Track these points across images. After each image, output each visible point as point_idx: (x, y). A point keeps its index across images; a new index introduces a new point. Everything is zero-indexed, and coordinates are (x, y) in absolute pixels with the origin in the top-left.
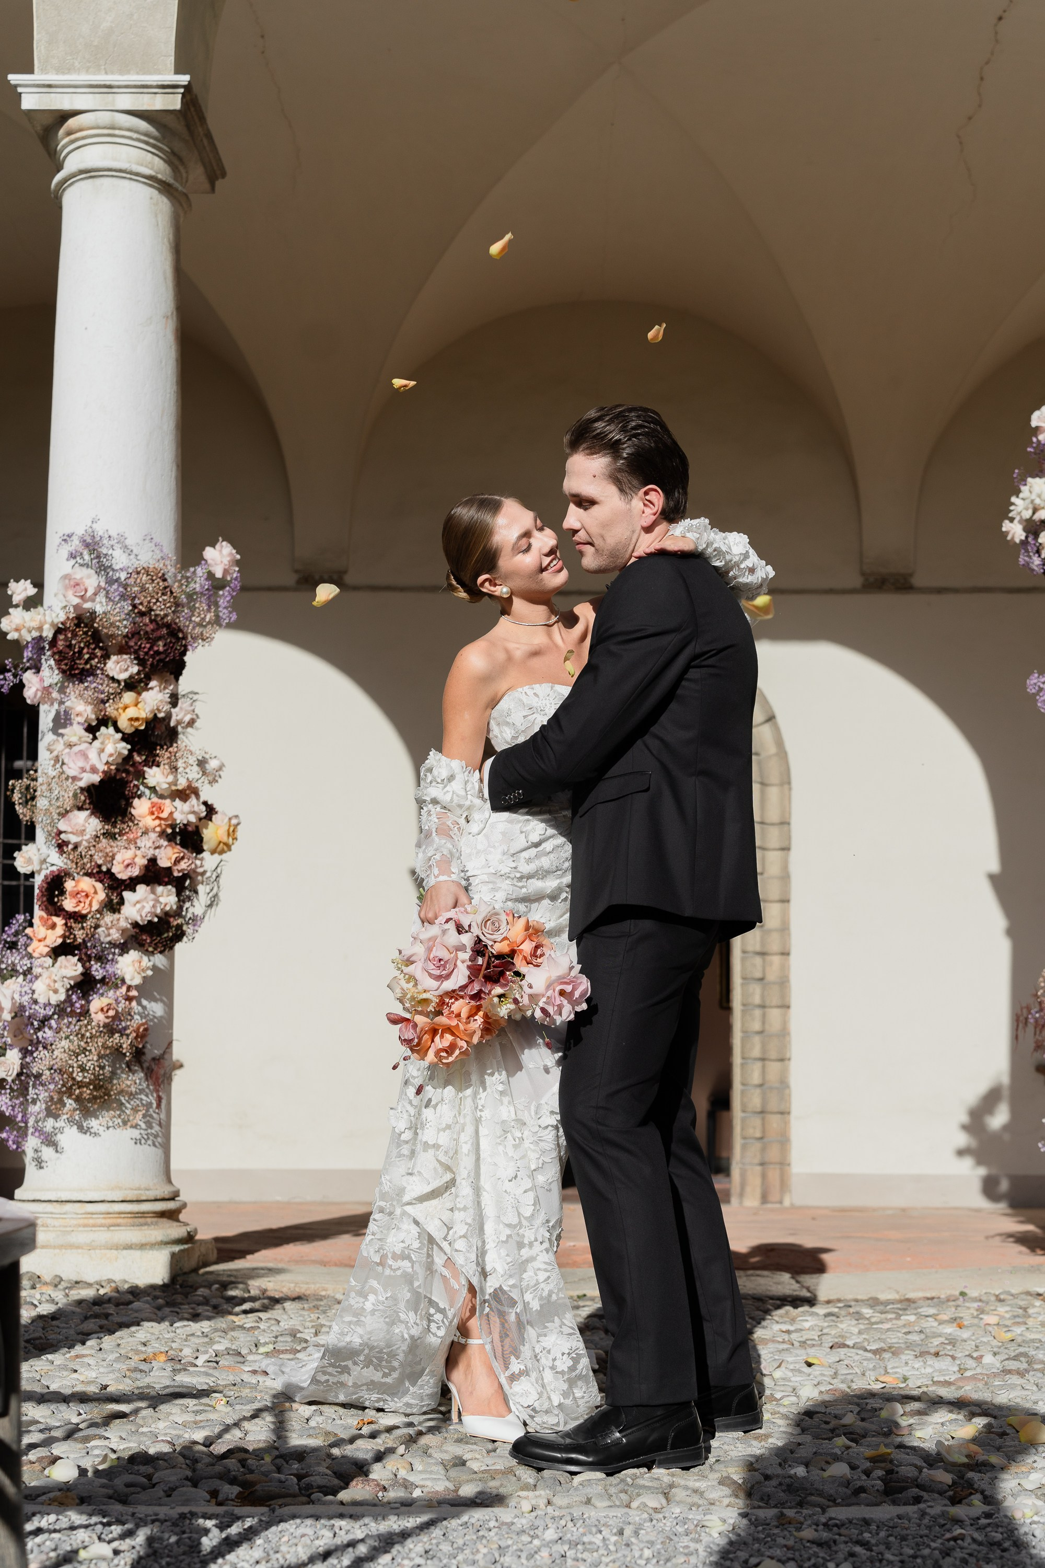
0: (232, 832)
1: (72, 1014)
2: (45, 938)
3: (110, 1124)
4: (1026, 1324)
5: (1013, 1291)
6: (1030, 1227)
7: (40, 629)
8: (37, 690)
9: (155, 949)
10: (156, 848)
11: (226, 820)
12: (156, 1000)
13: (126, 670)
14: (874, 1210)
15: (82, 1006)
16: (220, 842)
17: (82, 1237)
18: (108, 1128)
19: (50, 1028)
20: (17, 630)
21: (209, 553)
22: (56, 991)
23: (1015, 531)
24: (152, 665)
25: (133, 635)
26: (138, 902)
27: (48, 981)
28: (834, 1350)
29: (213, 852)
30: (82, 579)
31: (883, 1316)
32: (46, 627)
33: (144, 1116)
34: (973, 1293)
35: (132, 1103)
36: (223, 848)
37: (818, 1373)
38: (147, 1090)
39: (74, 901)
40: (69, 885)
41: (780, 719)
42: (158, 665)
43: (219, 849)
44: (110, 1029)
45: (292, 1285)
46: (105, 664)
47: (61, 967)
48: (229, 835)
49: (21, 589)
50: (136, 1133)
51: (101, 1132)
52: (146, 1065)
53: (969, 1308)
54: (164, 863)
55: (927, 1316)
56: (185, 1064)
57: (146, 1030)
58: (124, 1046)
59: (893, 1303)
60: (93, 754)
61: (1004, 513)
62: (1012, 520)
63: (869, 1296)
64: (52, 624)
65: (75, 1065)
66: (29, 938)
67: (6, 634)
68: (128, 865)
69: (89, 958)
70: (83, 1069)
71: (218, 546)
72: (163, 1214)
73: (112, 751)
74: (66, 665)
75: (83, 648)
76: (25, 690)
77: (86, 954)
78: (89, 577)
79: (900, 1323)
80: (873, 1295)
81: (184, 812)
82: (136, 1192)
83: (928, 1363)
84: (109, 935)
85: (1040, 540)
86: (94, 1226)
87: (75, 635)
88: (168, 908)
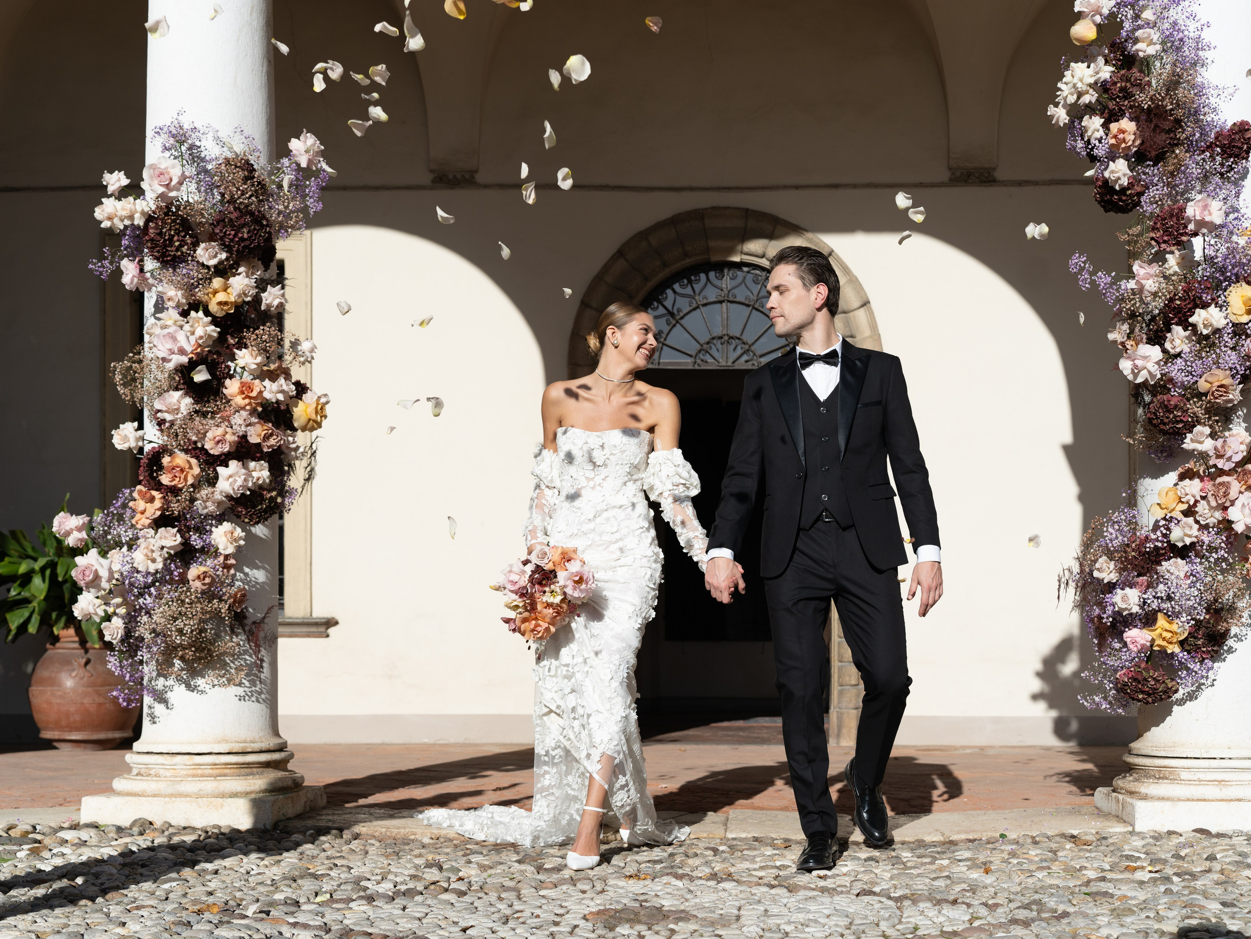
0: (321, 410)
1: (171, 582)
2: (145, 510)
3: (216, 682)
4: (1049, 868)
5: (1050, 833)
6: (1090, 766)
7: (131, 217)
8: (134, 276)
9: (251, 520)
10: (247, 426)
11: (316, 398)
12: (258, 568)
13: (215, 256)
14: (956, 748)
15: (180, 573)
16: (310, 420)
17: (191, 787)
18: (214, 686)
19: (150, 595)
20: (110, 218)
21: (295, 145)
22: (154, 561)
23: (1060, 115)
24: (238, 251)
25: (218, 223)
26: (230, 476)
27: (145, 551)
28: (859, 898)
29: (304, 430)
30: (166, 168)
31: (920, 860)
32: (137, 216)
33: (247, 675)
34: (1012, 835)
35: (236, 663)
36: (313, 425)
37: (833, 923)
38: (251, 651)
39: (170, 476)
40: (166, 460)
41: (873, 304)
42: (243, 251)
43: (309, 426)
44: (209, 594)
45: (384, 830)
46: (195, 251)
47: (161, 538)
48: (317, 413)
49: (116, 180)
50: (240, 691)
51: (207, 690)
52: (247, 628)
53: (1002, 851)
54: (254, 439)
55: (960, 861)
56: (340, 621)
57: (244, 595)
58: (223, 611)
59: (935, 846)
60: (181, 337)
61: (1052, 98)
62: (1056, 105)
63: (916, 838)
64: (143, 213)
65: (174, 629)
66: (134, 511)
67: (101, 222)
68: (218, 442)
69: (189, 529)
70: (180, 632)
71: (302, 138)
72: (267, 765)
73: (202, 334)
74: (158, 252)
75: (173, 236)
76: (124, 276)
77: (185, 526)
78: (174, 167)
79: (933, 867)
80: (920, 837)
81: (272, 391)
82: (241, 745)
83: (943, 912)
84: (206, 507)
85: (1083, 124)
86: (202, 776)
87: (164, 223)
88: (260, 482)
